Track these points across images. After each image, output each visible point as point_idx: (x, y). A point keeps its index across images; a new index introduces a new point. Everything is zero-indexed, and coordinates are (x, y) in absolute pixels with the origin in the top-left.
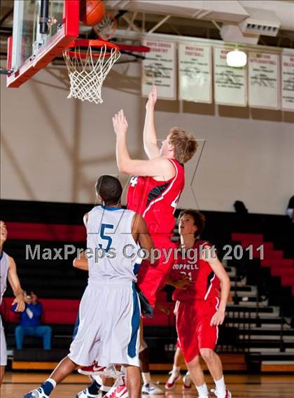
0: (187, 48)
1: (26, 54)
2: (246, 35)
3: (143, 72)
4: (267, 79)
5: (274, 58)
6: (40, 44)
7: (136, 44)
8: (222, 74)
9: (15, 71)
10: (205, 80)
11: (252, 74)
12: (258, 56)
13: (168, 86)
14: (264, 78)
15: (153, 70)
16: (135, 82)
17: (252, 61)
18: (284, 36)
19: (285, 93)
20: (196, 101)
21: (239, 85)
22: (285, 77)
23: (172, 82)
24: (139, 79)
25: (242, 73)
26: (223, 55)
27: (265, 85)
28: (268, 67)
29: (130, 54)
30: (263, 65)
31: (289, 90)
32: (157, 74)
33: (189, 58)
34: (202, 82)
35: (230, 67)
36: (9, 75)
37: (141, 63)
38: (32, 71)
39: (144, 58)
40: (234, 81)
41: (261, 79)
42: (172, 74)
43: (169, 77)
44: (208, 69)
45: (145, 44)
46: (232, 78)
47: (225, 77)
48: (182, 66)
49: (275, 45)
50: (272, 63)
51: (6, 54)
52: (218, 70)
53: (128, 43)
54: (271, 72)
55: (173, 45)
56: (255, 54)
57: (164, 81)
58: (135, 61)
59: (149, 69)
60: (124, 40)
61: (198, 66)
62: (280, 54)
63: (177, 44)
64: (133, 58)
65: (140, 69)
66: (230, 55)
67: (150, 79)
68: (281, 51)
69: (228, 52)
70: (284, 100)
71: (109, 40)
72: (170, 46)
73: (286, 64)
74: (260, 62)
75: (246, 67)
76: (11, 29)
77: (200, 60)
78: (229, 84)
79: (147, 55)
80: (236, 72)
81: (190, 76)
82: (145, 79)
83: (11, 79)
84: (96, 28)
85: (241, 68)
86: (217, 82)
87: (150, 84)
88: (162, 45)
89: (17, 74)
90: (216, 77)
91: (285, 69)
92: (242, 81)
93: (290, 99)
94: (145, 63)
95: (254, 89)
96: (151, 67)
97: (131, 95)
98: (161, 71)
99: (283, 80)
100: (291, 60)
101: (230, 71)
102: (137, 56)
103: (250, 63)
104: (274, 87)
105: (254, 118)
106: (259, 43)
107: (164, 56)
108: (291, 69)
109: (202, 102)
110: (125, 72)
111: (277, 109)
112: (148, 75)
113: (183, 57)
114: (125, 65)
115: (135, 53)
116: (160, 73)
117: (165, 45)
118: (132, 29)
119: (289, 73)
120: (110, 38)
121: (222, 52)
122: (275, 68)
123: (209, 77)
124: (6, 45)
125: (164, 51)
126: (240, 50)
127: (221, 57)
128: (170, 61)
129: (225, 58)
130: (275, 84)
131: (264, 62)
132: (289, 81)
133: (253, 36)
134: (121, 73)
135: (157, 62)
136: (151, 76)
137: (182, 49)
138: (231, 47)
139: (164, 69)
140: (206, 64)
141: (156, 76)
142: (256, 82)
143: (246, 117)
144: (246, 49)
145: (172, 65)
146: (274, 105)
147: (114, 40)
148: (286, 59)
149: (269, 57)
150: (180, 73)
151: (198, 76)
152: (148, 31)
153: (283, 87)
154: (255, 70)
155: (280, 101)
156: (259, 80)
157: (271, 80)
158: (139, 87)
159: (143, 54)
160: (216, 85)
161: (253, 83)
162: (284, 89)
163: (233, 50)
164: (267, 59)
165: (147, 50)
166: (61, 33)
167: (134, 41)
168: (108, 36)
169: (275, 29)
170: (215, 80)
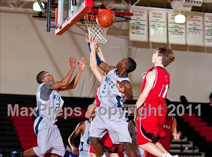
0: (153, 13)
1: (65, 17)
2: (185, 6)
3: (130, 27)
4: (196, 30)
5: (200, 18)
6: (72, 12)
7: (126, 12)
8: (172, 27)
9: (60, 26)
10: (164, 31)
11: (188, 27)
12: (192, 17)
13: (144, 34)
14: (195, 29)
15: (136, 25)
16: (126, 32)
17: (188, 20)
18: (206, 6)
19: (206, 37)
20: (159, 42)
21: (181, 33)
22: (207, 28)
23: (145, 32)
24: (128, 31)
25: (183, 26)
26: (173, 17)
27: (196, 33)
28: (197, 23)
29: (122, 17)
30: (195, 22)
31: (208, 35)
32: (137, 28)
33: (154, 19)
34: (162, 31)
35: (176, 23)
36: (57, 28)
37: (128, 22)
38: (69, 26)
39: (130, 19)
40: (179, 31)
41: (193, 30)
42: (146, 27)
43: (144, 29)
44: (165, 24)
45: (131, 12)
46: (178, 29)
47: (174, 29)
48: (151, 23)
49: (201, 11)
50: (199, 21)
51: (55, 18)
52: (170, 25)
53: (122, 11)
54: (199, 25)
55: (146, 12)
56: (190, 16)
57: (142, 31)
58: (125, 21)
59: (133, 25)
60: (119, 10)
61: (160, 23)
62: (203, 16)
63: (148, 12)
64: (124, 19)
65: (129, 25)
66: (177, 17)
67: (134, 31)
68: (204, 14)
69: (175, 15)
70: (206, 41)
71: (112, 10)
72: (144, 13)
73: (207, 21)
74: (193, 20)
75: (185, 23)
76: (57, 4)
77: (161, 20)
78: (176, 33)
79: (132, 17)
80: (180, 26)
81: (155, 28)
82: (131, 31)
83: (57, 31)
84: (104, 3)
85: (182, 24)
86: (170, 32)
87: (134, 33)
88: (140, 12)
89: (61, 28)
90: (169, 29)
91: (206, 24)
92: (183, 31)
93: (209, 40)
94: (131, 22)
95: (190, 35)
96: (134, 24)
97: (124, 39)
98: (140, 26)
99: (205, 30)
100: (210, 19)
101: (177, 26)
102: (127, 18)
103: (188, 21)
104: (200, 34)
105: (190, 51)
106: (192, 10)
107: (141, 18)
108: (210, 24)
109: (162, 42)
110: (121, 27)
111: (202, 46)
112: (133, 28)
113: (151, 18)
114: (120, 23)
115: (125, 16)
116: (139, 27)
117: (142, 12)
118: (124, 4)
119: (208, 26)
120: (112, 8)
121: (172, 15)
122: (201, 23)
123: (166, 29)
124: (55, 13)
125: (141, 15)
126: (182, 14)
127: (172, 18)
128: (145, 21)
129: (174, 18)
130: (201, 32)
131: (195, 20)
132: (208, 31)
133: (189, 6)
134: (118, 27)
135: (137, 21)
136: (134, 29)
137: (151, 14)
138: (177, 13)
139: (141, 25)
140: (164, 22)
141: (137, 29)
142: (191, 31)
143: (186, 50)
144: (185, 14)
145: (145, 23)
146: (201, 44)
147: (114, 9)
148: (207, 19)
149: (197, 18)
150: (150, 27)
151: (160, 28)
152: (132, 4)
153: (205, 33)
154: (190, 25)
155: (204, 41)
156: (192, 30)
157: (199, 30)
158: (128, 35)
159: (130, 17)
160: (169, 33)
161: (189, 32)
162: (206, 35)
163: (178, 14)
164: (196, 19)
165: (132, 15)
166: (84, 5)
167: (125, 10)
168: (111, 7)
169: (200, 2)
170: (169, 30)
